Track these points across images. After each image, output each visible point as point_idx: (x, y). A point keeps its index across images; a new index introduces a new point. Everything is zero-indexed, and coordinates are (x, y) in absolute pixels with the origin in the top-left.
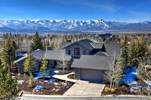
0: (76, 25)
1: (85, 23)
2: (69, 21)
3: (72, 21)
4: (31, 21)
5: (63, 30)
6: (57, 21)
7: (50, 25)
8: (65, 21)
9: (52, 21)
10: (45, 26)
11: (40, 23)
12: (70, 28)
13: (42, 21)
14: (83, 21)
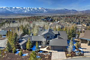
0: (29, 10)
1: (34, 9)
2: (24, 8)
3: (26, 8)
4: (1, 7)
5: (21, 13)
6: (17, 8)
7: (13, 10)
8: (22, 8)
9: (14, 8)
10: (10, 11)
11: (6, 9)
12: (25, 12)
13: (8, 8)
14: (33, 8)
